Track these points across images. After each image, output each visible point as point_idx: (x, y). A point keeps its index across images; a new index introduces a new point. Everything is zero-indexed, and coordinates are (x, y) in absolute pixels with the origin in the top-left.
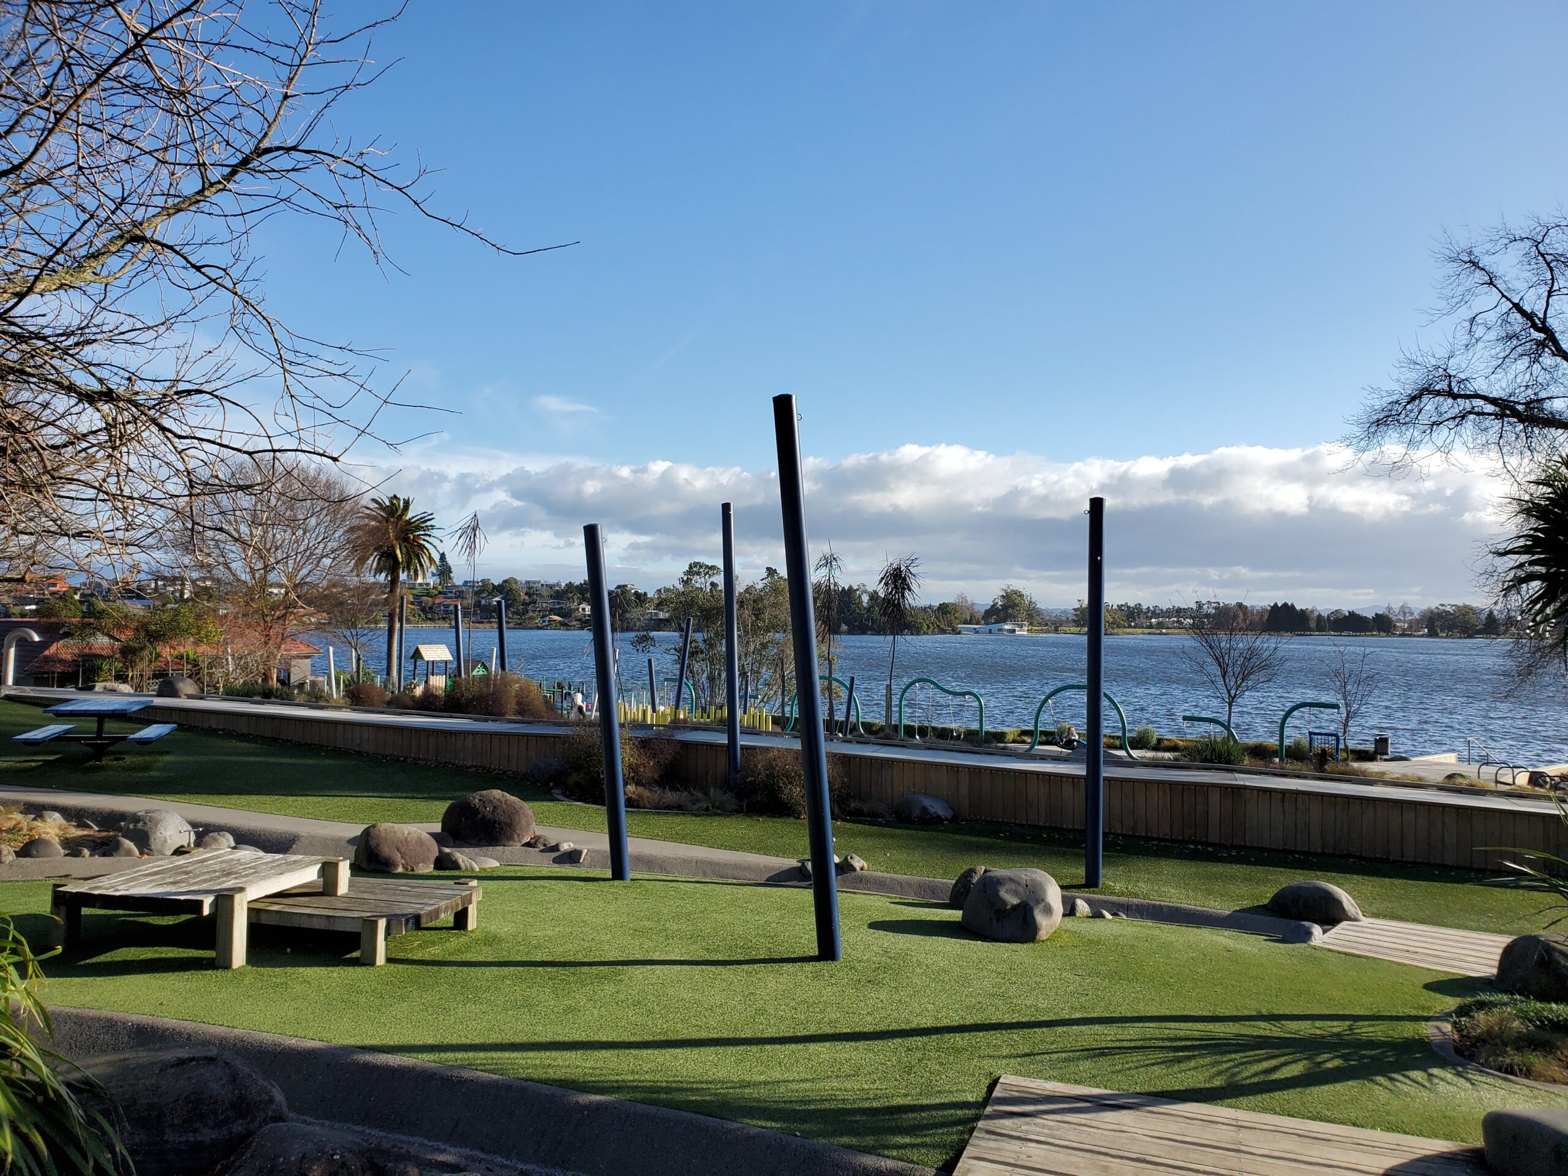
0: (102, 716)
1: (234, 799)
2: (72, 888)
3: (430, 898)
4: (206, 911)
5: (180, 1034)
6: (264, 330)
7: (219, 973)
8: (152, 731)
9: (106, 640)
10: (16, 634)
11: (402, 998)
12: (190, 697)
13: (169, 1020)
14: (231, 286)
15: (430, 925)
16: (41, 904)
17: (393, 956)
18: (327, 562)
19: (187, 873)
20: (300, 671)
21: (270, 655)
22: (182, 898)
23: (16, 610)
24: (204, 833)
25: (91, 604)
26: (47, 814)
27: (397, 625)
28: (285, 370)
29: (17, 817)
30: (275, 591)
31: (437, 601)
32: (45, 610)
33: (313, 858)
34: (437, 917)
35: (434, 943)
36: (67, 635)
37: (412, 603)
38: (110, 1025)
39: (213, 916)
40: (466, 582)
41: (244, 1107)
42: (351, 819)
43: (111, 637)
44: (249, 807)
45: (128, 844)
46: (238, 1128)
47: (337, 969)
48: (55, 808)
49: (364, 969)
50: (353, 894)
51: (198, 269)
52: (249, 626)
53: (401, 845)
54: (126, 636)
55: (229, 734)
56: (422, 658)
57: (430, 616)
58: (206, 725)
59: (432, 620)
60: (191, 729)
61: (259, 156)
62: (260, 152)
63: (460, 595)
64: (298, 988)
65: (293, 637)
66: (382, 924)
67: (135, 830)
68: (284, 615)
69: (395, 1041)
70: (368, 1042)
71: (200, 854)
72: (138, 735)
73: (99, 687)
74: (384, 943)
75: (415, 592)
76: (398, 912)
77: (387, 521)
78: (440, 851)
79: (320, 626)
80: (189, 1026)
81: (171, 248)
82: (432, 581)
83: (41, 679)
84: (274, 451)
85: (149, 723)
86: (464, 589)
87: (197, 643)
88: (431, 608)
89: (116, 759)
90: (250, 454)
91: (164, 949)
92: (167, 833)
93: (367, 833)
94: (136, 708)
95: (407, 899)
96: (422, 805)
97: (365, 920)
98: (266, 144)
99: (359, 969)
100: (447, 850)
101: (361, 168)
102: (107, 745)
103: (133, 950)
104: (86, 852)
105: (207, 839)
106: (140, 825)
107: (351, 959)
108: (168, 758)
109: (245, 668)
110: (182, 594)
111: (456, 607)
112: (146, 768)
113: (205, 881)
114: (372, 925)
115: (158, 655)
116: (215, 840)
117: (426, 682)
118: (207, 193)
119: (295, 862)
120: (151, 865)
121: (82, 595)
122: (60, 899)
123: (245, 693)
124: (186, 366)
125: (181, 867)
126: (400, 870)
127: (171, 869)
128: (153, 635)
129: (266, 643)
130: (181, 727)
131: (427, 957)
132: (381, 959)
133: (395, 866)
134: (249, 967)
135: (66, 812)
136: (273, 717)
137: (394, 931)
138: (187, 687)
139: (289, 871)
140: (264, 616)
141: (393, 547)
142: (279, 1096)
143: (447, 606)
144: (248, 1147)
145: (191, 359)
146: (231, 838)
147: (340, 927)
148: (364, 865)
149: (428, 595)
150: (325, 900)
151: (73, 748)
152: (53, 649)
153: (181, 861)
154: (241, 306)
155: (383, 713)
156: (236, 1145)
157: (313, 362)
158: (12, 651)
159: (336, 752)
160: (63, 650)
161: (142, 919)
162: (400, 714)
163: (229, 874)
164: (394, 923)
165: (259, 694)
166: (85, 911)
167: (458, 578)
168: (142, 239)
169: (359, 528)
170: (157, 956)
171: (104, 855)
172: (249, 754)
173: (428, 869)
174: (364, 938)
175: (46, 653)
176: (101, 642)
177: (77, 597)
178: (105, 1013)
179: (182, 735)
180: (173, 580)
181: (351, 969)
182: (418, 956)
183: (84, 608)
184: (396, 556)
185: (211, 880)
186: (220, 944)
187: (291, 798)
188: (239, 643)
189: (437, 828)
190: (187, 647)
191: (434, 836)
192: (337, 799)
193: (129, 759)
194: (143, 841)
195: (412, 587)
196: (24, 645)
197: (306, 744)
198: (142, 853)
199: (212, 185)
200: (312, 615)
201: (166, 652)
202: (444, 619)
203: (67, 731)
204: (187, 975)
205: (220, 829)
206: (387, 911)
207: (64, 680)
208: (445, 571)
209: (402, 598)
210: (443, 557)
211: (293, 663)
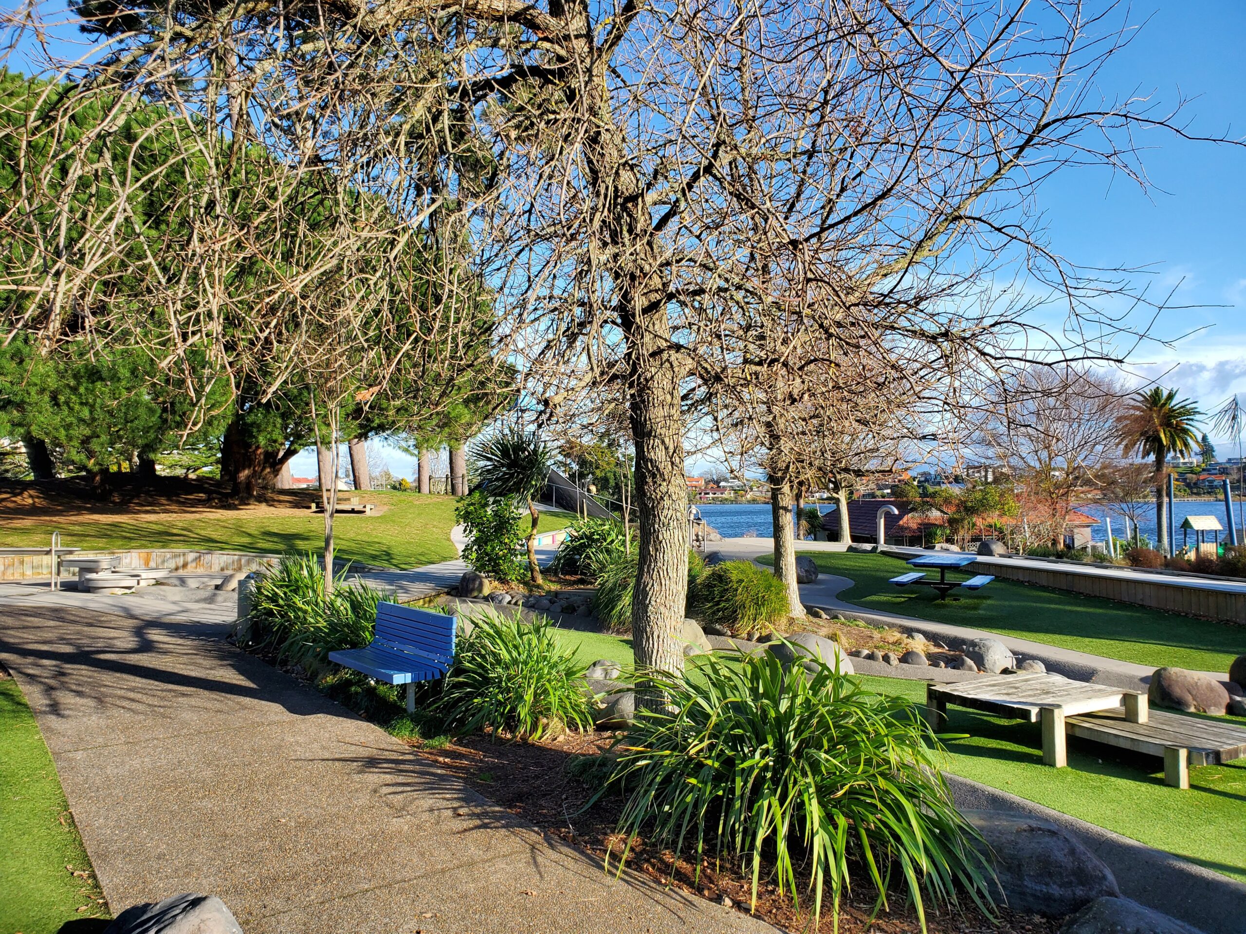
0: (944, 568)
1: (1042, 636)
2: (939, 688)
3: (1228, 738)
4: (1034, 719)
5: (1024, 808)
6: (1051, 266)
7: (1047, 768)
8: (978, 580)
9: (938, 513)
10: (884, 509)
11: (1209, 822)
12: (1001, 556)
13: (1013, 796)
14: (1024, 238)
15: (1229, 762)
16: (921, 697)
17: (1195, 783)
18: (1099, 448)
19: (1016, 688)
20: (1083, 538)
21: (1057, 525)
22: (1015, 706)
23: (878, 493)
24: (1022, 660)
25: (925, 488)
26: (915, 635)
27: (1166, 500)
28: (1070, 295)
29: (897, 635)
30: (1057, 473)
31: (1201, 477)
32: (897, 491)
33: (1115, 689)
34: (1237, 756)
35: (1234, 780)
36: (913, 510)
37: (1177, 480)
38: (973, 790)
39: (1039, 723)
40: (1230, 459)
41: (1082, 876)
42: (1141, 660)
43: (942, 511)
44: (1053, 643)
45: (969, 662)
46: (1080, 892)
47: (1145, 785)
48: (919, 631)
49: (1169, 789)
50: (1152, 724)
51: (999, 230)
52: (1040, 502)
53: (1192, 688)
54: (951, 511)
55: (1033, 586)
56: (1191, 527)
57: (1195, 491)
58: (1015, 578)
59: (1198, 494)
60: (1005, 580)
61: (1040, 131)
62: (1040, 129)
63: (1224, 471)
64: (1112, 794)
65: (1075, 510)
66: (1183, 754)
67: (974, 652)
68: (1067, 493)
69: (1206, 857)
70: (1180, 852)
71: (1022, 675)
72: (969, 583)
73: (938, 547)
74: (1186, 771)
75: (1180, 470)
76: (1198, 745)
77: (1151, 410)
78: (1231, 698)
79: (1096, 501)
80: (1030, 804)
81: (980, 219)
82: (1195, 460)
83: (899, 542)
84: (1066, 360)
85: (974, 574)
86: (1228, 465)
87: (1000, 516)
88: (1195, 484)
89: (955, 600)
90: (1050, 365)
91: (1004, 742)
92: (996, 657)
93: (1158, 674)
94: (965, 563)
95: (1204, 736)
96: (1208, 657)
97: (1167, 748)
98: (1044, 121)
99: (1165, 789)
100: (1238, 699)
101: (1125, 116)
102: (947, 589)
103: (982, 739)
104: (942, 664)
105: (1025, 664)
106: (977, 649)
107: (1156, 779)
108: (989, 602)
109: (1038, 535)
110: (986, 477)
111: (1224, 481)
112: (975, 608)
113: (1030, 696)
114: (1174, 752)
115: (974, 525)
116: (1031, 666)
117: (1197, 549)
118: (1002, 172)
119: (1100, 690)
120: (986, 679)
121: (919, 482)
122: (933, 695)
123: (1043, 554)
124: (989, 305)
125: (1010, 683)
126: (1192, 709)
127: (1004, 684)
128: (969, 509)
129: (1054, 515)
130: (997, 579)
131: (1228, 790)
132: (1184, 783)
133: (1188, 706)
134: (1069, 769)
135: (926, 634)
136: (1067, 574)
137: (1195, 762)
138: (998, 548)
139: (1096, 697)
140: (1051, 493)
141: (1157, 431)
142: (1110, 877)
143: (1211, 482)
144: (1090, 909)
145: (992, 299)
146: (1043, 666)
147: (1144, 750)
148: (1157, 701)
149: (1192, 472)
150: (1127, 725)
151: (926, 589)
152: (905, 519)
153: (1010, 678)
154: (1033, 252)
155: (1161, 573)
156: (1080, 905)
157: (1092, 285)
158: (882, 521)
159: (1121, 605)
160: (911, 521)
161: (985, 718)
162: (1178, 575)
163: (1048, 693)
164: (1194, 754)
165: (1053, 555)
166: (949, 706)
167: (1221, 456)
168: (960, 217)
169: (1126, 418)
170: (999, 747)
171: (954, 668)
172: (1050, 601)
173: (1221, 713)
174: (1167, 763)
175: (901, 523)
176: (935, 515)
177: (916, 483)
178: (969, 781)
179: (998, 585)
180: (978, 468)
181: (1157, 787)
182: (1221, 787)
183: (921, 491)
184: (1160, 440)
185: (1034, 695)
186: (1045, 746)
187: (1087, 640)
188: (1032, 515)
189: (1226, 677)
190: (993, 518)
191: (1223, 684)
192: (1127, 643)
193: (963, 601)
194: (980, 661)
195: (1176, 466)
196: (889, 516)
197: (1095, 596)
198: (979, 670)
199: (1005, 164)
200: (1089, 492)
201: (979, 522)
202: (1209, 493)
203: (921, 578)
204: (1023, 765)
205: (1034, 658)
206: (1187, 743)
207: (914, 541)
208: (1207, 450)
209: (1169, 476)
210: (1204, 438)
211: (1076, 530)
